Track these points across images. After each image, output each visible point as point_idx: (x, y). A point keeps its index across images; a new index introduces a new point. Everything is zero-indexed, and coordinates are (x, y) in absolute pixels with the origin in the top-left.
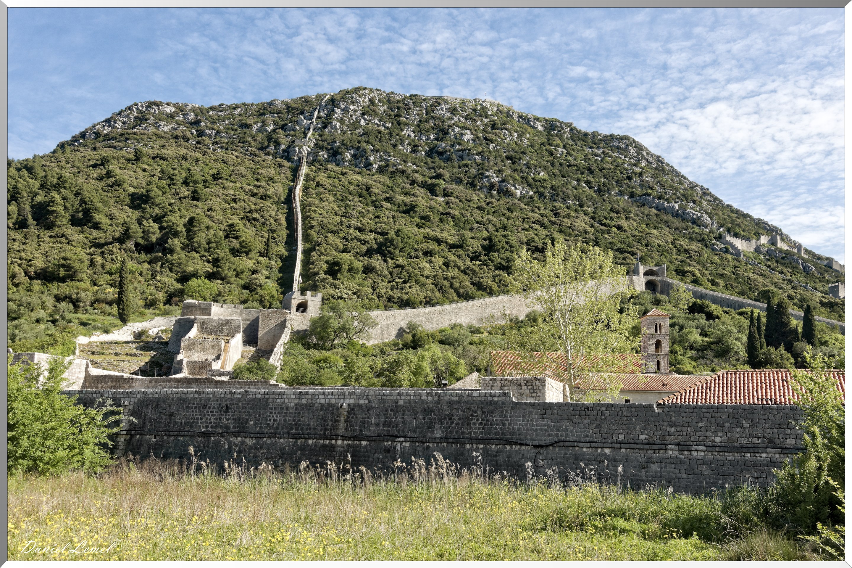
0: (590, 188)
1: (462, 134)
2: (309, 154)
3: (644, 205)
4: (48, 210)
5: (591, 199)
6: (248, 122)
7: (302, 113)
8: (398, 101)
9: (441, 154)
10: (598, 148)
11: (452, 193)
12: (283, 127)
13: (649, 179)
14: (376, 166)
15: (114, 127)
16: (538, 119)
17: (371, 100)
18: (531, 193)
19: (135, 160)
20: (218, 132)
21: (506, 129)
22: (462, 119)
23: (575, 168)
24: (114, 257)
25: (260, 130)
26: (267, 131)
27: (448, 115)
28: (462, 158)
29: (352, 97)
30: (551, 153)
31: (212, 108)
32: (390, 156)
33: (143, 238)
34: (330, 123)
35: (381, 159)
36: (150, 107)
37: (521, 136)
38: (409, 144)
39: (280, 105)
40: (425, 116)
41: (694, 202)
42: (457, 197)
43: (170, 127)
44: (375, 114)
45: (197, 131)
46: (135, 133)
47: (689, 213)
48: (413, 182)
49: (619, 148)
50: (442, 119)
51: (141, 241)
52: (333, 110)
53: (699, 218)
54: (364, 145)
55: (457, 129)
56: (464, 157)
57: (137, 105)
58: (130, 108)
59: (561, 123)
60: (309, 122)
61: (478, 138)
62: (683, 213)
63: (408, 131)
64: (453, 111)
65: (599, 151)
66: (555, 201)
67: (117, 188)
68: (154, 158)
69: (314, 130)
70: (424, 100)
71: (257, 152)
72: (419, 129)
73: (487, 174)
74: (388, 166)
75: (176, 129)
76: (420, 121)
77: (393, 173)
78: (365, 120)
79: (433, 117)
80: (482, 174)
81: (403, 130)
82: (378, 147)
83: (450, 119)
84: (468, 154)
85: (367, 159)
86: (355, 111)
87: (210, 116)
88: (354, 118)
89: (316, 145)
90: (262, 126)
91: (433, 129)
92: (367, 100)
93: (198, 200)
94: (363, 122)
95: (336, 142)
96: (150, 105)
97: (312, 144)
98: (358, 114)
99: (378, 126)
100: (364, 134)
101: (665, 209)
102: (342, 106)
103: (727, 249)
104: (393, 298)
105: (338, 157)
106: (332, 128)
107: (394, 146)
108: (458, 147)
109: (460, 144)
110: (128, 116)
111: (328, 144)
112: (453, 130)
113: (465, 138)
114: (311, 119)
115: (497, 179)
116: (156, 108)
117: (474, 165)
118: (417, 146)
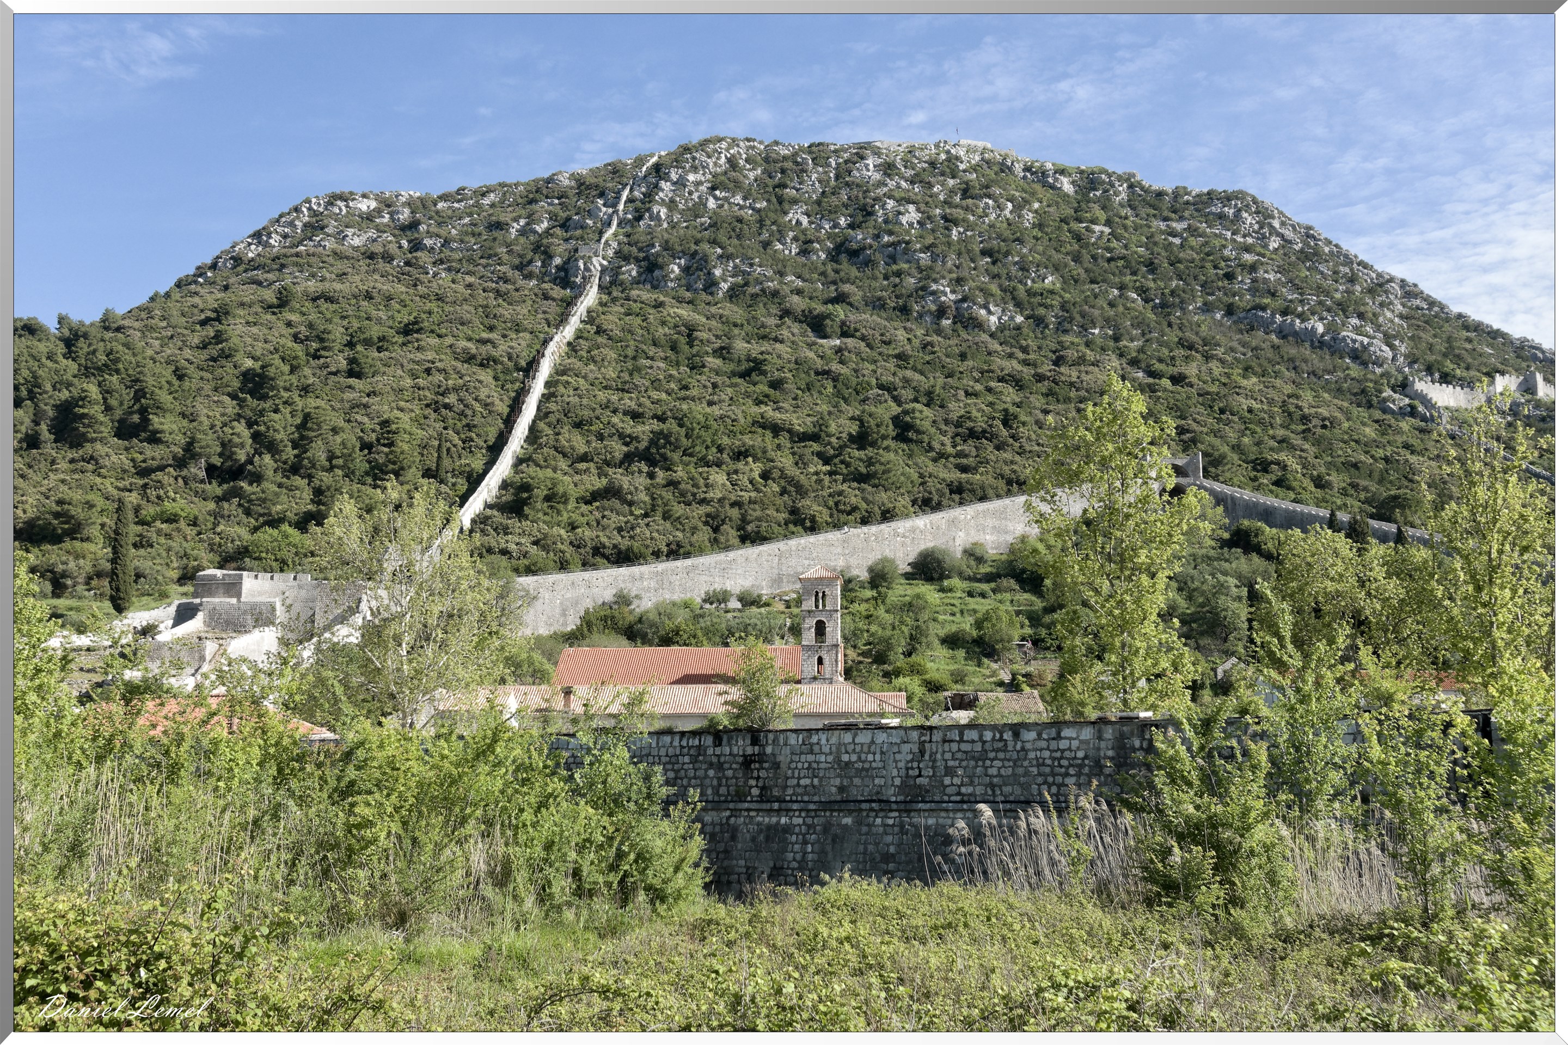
0: (1147, 301)
1: (899, 213)
2: (604, 271)
3: (1252, 329)
4: (75, 414)
5: (1139, 323)
6: (502, 219)
7: (602, 195)
8: (785, 158)
9: (854, 254)
10: (1181, 218)
11: (856, 330)
12: (565, 225)
13: (1271, 276)
14: (724, 286)
15: (266, 245)
16: (1062, 172)
17: (732, 162)
18: (1019, 319)
19: (279, 306)
20: (446, 242)
21: (989, 197)
22: (903, 184)
23: (1121, 263)
25: (523, 232)
26: (535, 232)
27: (877, 176)
28: (893, 259)
29: (694, 159)
30: (1078, 237)
31: (444, 197)
32: (751, 265)
33: (220, 455)
34: (649, 210)
35: (736, 272)
36: (332, 204)
37: (1018, 208)
38: (795, 239)
39: (567, 182)
40: (833, 183)
41: (1361, 316)
42: (863, 338)
43: (364, 237)
44: (737, 186)
45: (409, 242)
46: (297, 255)
47: (1344, 338)
48: (786, 313)
49: (1221, 216)
50: (863, 186)
51: (217, 461)
52: (656, 186)
53: (1365, 348)
54: (705, 246)
55: (891, 204)
56: (898, 256)
57: (309, 202)
58: (297, 209)
59: (1109, 176)
60: (610, 210)
61: (929, 218)
62: (1334, 339)
63: (797, 215)
64: (888, 169)
65: (1179, 226)
66: (1066, 332)
67: (223, 362)
68: (314, 300)
69: (619, 225)
70: (836, 151)
71: (510, 273)
72: (820, 209)
73: (934, 287)
74: (746, 284)
75: (374, 241)
76: (823, 192)
77: (754, 296)
78: (716, 198)
79: (847, 184)
80: (924, 288)
81: (786, 213)
82: (731, 250)
83: (881, 184)
84: (906, 251)
85: (709, 273)
86: (698, 183)
87: (437, 212)
88: (695, 196)
89: (618, 253)
90: (528, 224)
91: (846, 206)
92: (723, 160)
93: (359, 376)
94: (712, 203)
95: (653, 246)
96: (333, 199)
97: (610, 253)
98: (703, 188)
99: (741, 207)
100: (710, 226)
101: (1296, 334)
102: (674, 176)
103: (1413, 407)
104: (604, 547)
105: (657, 273)
106: (651, 218)
107: (766, 245)
108: (886, 239)
109: (890, 233)
110: (291, 224)
111: (640, 250)
112: (883, 207)
113: (904, 220)
114: (614, 205)
115: (953, 297)
116: (341, 204)
117: (914, 271)
118: (811, 242)
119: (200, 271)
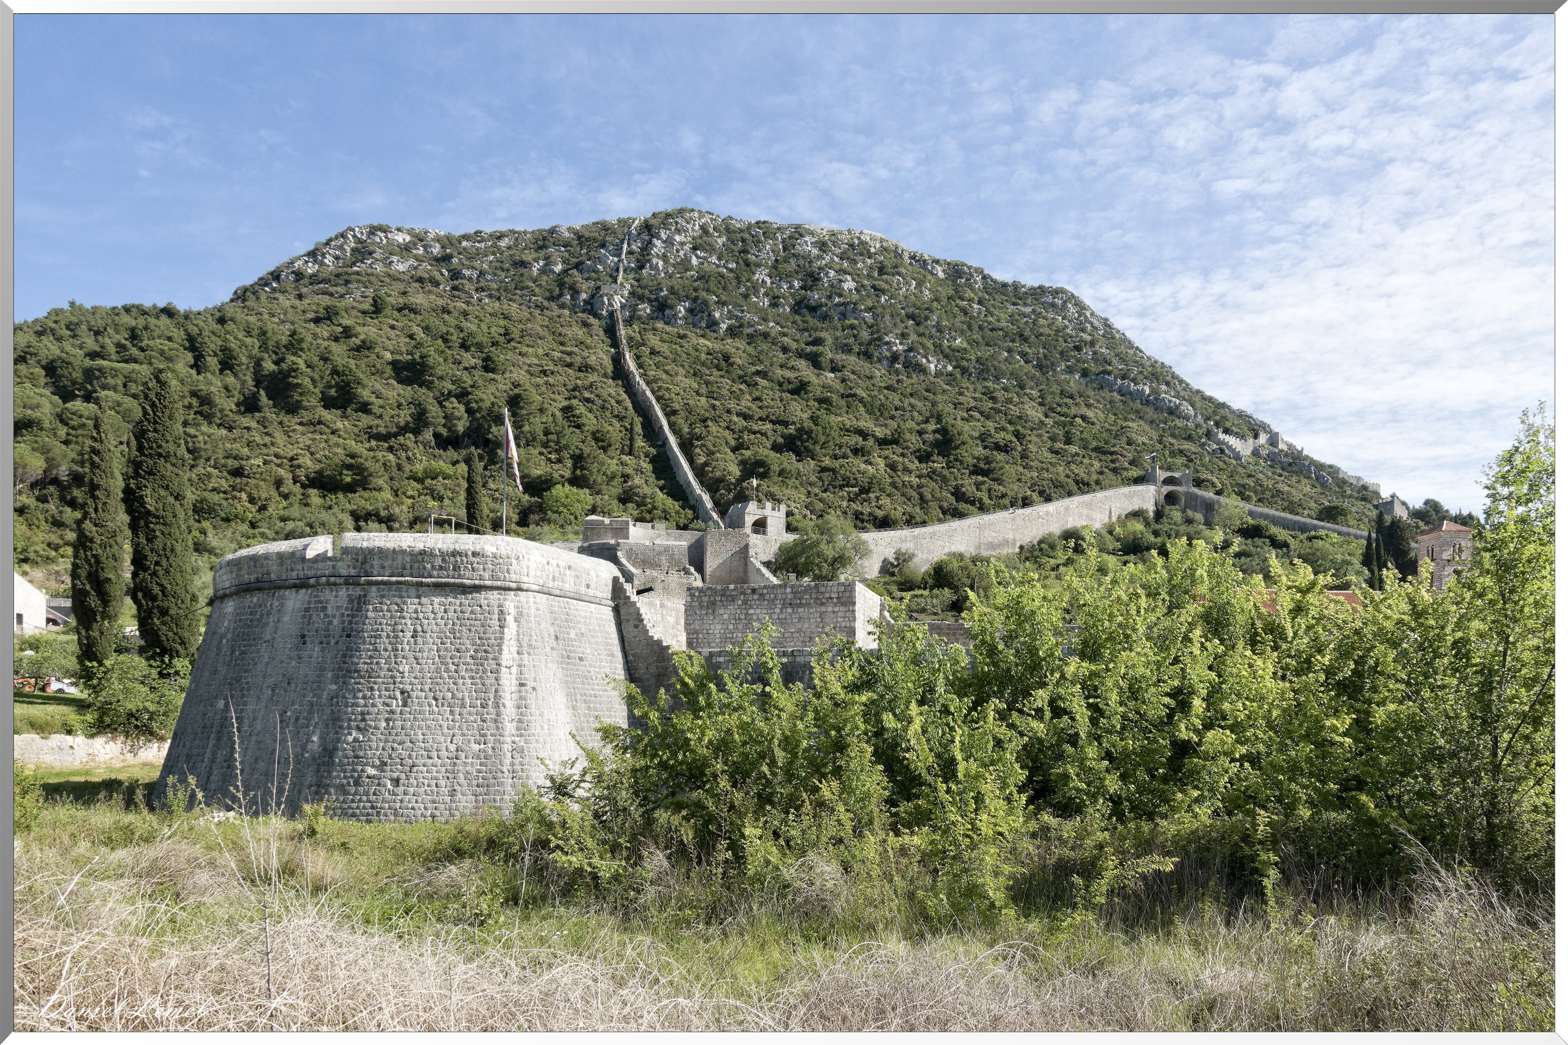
0: (1027, 362)
1: (841, 281)
2: (623, 307)
3: (1102, 388)
4: (289, 384)
5: (1032, 378)
6: (525, 258)
7: (603, 246)
8: (741, 231)
9: (813, 309)
10: (1025, 305)
11: (843, 367)
12: (578, 266)
13: (1103, 350)
14: (724, 326)
15: (322, 264)
16: (937, 262)
17: (703, 228)
18: (950, 368)
19: (374, 312)
20: (482, 273)
21: (899, 274)
22: (836, 259)
23: (1001, 333)
24: (410, 454)
25: (543, 271)
26: (554, 272)
27: (815, 251)
28: (844, 316)
29: (677, 223)
30: (965, 311)
31: (466, 237)
32: (743, 311)
33: (444, 426)
34: (649, 261)
35: (731, 316)
36: (373, 234)
37: (920, 284)
38: (766, 294)
39: (567, 235)
40: (782, 253)
41: (1168, 384)
42: (853, 372)
43: (407, 265)
44: (710, 249)
45: (449, 271)
46: (358, 273)
47: (1163, 399)
48: (785, 350)
49: (1053, 305)
50: (806, 257)
51: (444, 432)
52: (650, 242)
53: (1177, 407)
54: (703, 294)
55: (832, 273)
56: (848, 314)
57: (353, 230)
58: (343, 235)
59: (970, 268)
60: (616, 259)
61: (863, 286)
62: (1156, 399)
63: (761, 275)
64: (822, 246)
65: (1028, 310)
66: (985, 379)
67: (367, 352)
68: (399, 310)
69: (625, 271)
70: (779, 229)
71: (546, 303)
72: (776, 270)
73: (887, 339)
74: (741, 326)
75: (416, 268)
76: (776, 260)
77: (750, 336)
78: (697, 257)
79: (794, 255)
80: (879, 339)
81: (754, 273)
82: (724, 298)
83: (819, 257)
84: (854, 310)
85: (709, 315)
86: (682, 244)
87: (465, 249)
88: (681, 253)
89: (632, 293)
90: (546, 265)
91: (797, 272)
92: (697, 227)
93: (493, 371)
94: (694, 261)
95: (661, 290)
96: (373, 230)
97: (626, 293)
98: (687, 247)
99: (718, 266)
100: (699, 278)
101: (1131, 393)
102: (664, 236)
103: (1222, 451)
105: (667, 312)
106: (651, 268)
107: (746, 296)
108: (837, 300)
109: (840, 295)
110: (341, 248)
111: (651, 292)
112: (827, 274)
113: (846, 286)
114: (619, 255)
115: (900, 347)
116: (382, 235)
117: (864, 326)
118: (778, 297)
119: (263, 282)
